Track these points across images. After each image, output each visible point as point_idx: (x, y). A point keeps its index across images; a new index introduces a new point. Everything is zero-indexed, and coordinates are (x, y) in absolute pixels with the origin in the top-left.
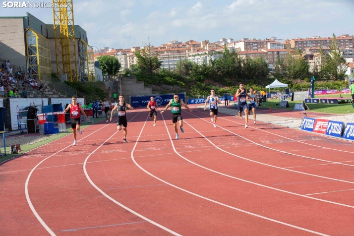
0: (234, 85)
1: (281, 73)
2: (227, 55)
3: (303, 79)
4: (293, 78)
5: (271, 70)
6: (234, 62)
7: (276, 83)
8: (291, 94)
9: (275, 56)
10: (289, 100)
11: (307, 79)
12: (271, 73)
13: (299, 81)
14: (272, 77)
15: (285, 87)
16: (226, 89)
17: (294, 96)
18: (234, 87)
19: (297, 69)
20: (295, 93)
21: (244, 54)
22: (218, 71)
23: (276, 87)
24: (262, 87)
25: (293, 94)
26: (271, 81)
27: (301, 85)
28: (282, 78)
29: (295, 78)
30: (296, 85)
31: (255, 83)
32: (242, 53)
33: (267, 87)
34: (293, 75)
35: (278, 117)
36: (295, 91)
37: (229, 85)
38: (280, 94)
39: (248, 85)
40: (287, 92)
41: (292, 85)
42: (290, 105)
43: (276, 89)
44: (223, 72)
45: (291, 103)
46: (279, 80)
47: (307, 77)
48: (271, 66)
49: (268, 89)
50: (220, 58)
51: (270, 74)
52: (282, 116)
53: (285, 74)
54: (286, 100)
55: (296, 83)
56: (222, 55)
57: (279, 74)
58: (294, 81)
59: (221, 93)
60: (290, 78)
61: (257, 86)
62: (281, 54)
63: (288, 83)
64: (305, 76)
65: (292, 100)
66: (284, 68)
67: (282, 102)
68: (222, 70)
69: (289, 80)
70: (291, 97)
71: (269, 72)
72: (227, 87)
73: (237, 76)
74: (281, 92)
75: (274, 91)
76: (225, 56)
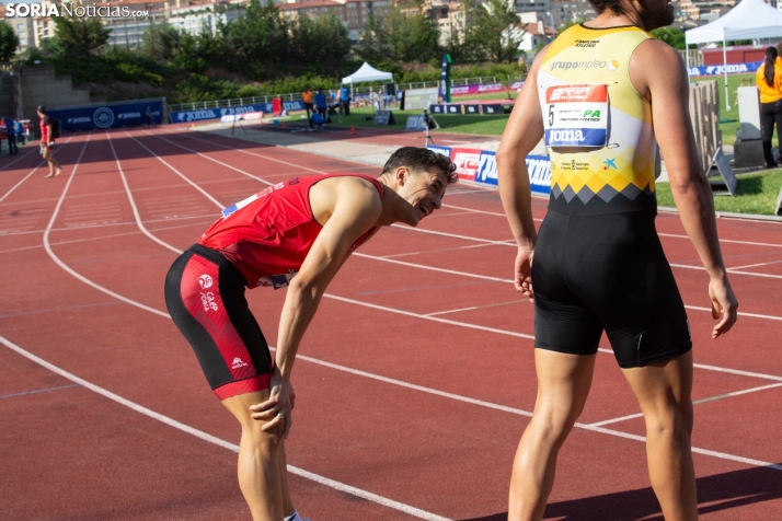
0: (273, 78)
1: (376, 49)
2: (256, 11)
3: (425, 61)
4: (404, 60)
5: (355, 42)
6: (271, 26)
7: (366, 72)
8: (400, 95)
9: (364, 12)
10: (394, 108)
11: (434, 60)
12: (355, 50)
13: (416, 65)
14: (357, 58)
15: (386, 81)
16: (256, 86)
17: (406, 99)
18: (272, 84)
19: (413, 38)
20: (409, 93)
21: (294, 10)
22: (237, 47)
23: (365, 80)
24: (334, 82)
25: (404, 94)
26: (355, 67)
27: (421, 75)
28: (379, 59)
29: (408, 59)
30: (412, 74)
31: (319, 72)
32: (290, 7)
33: (346, 80)
34: (403, 52)
35: (371, 145)
36: (408, 88)
37: (262, 78)
38: (375, 95)
39: (304, 77)
40: (391, 90)
41: (402, 76)
42: (396, 120)
43: (367, 84)
44: (246, 50)
45: (399, 115)
46: (373, 65)
47: (435, 57)
48: (354, 35)
50: (241, 18)
51: (352, 51)
52: (380, 143)
53: (386, 52)
54: (388, 108)
55: (411, 71)
56: (244, 12)
57: (372, 51)
58: (407, 67)
59: (244, 96)
60: (396, 59)
61: (323, 78)
62: (376, 8)
63: (393, 72)
64: (431, 54)
65: (402, 107)
66: (382, 36)
67: (380, 112)
68: (246, 45)
69: (396, 64)
70: (399, 102)
71: (349, 47)
72: (256, 84)
73: (278, 58)
74: (376, 91)
75: (364, 88)
76: (251, 15)
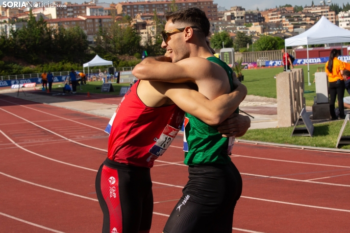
0: (42, 63)
1: (103, 47)
2: (33, 23)
3: (132, 54)
4: (119, 53)
5: (91, 42)
6: (42, 32)
7: (97, 61)
8: (117, 74)
9: (97, 25)
10: (113, 82)
11: (137, 54)
12: (91, 47)
13: (127, 57)
14: (92, 52)
15: (109, 66)
16: (32, 68)
17: (121, 77)
18: (42, 66)
19: (125, 41)
20: (122, 73)
21: (56, 23)
22: (21, 45)
23: (97, 65)
24: (78, 66)
25: (119, 74)
26: (91, 57)
27: (129, 63)
28: (105, 53)
29: (122, 53)
30: (124, 62)
31: (69, 60)
32: (53, 21)
33: (85, 65)
34: (119, 49)
35: (99, 104)
36: (122, 70)
37: (36, 63)
38: (102, 74)
39: (61, 63)
40: (111, 71)
41: (118, 63)
42: (114, 89)
43: (98, 67)
44: (27, 46)
45: (116, 86)
46: (101, 56)
47: (138, 52)
48: (91, 38)
49: (86, 68)
50: (24, 27)
51: (89, 48)
52: (105, 103)
53: (109, 49)
54: (110, 82)
55: (124, 60)
56: (26, 24)
57: (101, 48)
58: (121, 58)
59: (25, 73)
60: (115, 53)
61: (72, 64)
62: (104, 22)
63: (113, 60)
64: (135, 51)
65: (118, 81)
66: (107, 39)
67: (105, 85)
68: (27, 43)
69: (115, 56)
70: (116, 79)
71: (87, 46)
72: (32, 66)
73: (46, 51)
74: (103, 72)
75: (95, 70)
76: (30, 25)
